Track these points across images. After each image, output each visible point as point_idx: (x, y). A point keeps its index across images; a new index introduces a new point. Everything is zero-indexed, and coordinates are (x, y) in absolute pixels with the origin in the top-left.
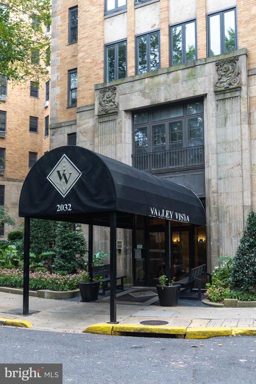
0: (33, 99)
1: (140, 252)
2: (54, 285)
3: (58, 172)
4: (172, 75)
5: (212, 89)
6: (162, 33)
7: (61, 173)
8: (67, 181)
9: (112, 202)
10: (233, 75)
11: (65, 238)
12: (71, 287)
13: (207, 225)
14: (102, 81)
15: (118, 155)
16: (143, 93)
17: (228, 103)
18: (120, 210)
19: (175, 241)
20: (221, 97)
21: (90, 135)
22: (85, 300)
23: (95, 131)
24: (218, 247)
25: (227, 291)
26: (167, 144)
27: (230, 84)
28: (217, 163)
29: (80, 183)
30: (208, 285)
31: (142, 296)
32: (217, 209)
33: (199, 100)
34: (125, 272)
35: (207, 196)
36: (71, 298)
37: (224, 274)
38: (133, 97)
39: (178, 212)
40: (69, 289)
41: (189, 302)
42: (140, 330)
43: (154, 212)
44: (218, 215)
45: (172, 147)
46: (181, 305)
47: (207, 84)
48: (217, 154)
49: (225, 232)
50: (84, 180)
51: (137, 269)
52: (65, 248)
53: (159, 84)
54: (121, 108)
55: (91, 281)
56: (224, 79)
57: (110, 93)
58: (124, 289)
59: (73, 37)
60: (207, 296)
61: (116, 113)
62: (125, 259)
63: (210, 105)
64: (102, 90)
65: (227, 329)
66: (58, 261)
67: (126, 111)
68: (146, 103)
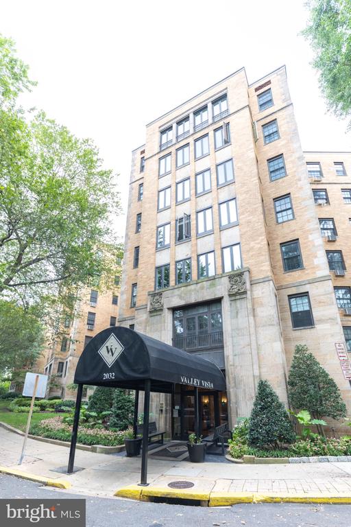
0: (114, 306)
1: (177, 412)
2: (106, 441)
3: (107, 347)
4: (199, 285)
5: (227, 293)
6: (192, 259)
7: (109, 348)
8: (113, 355)
9: (146, 371)
10: (240, 284)
11: (120, 401)
12: (120, 442)
13: (227, 390)
14: (153, 289)
15: (163, 338)
16: (180, 297)
17: (238, 302)
18: (153, 378)
19: (206, 401)
20: (233, 298)
21: (143, 325)
22: (129, 455)
23: (147, 322)
24: (237, 408)
25: (246, 448)
26: (197, 330)
27: (239, 290)
28: (233, 343)
29: (123, 356)
30: (230, 440)
31: (176, 451)
32: (234, 378)
33: (218, 301)
34: (166, 428)
35: (226, 369)
36: (119, 452)
37: (242, 431)
38: (174, 300)
39: (205, 380)
40: (118, 444)
41: (215, 458)
42: (167, 495)
43: (184, 380)
44: (235, 382)
45: (200, 333)
46: (207, 461)
47: (223, 289)
48: (232, 337)
49: (241, 397)
50: (125, 353)
51: (176, 425)
52: (119, 408)
53: (190, 291)
54: (165, 307)
55: (135, 437)
56: (235, 287)
57: (157, 297)
58: (164, 443)
59: (136, 264)
60: (229, 452)
61: (161, 310)
62: (166, 418)
63: (226, 304)
64: (153, 295)
65: (250, 495)
66: (114, 419)
67: (168, 309)
68: (182, 303)
